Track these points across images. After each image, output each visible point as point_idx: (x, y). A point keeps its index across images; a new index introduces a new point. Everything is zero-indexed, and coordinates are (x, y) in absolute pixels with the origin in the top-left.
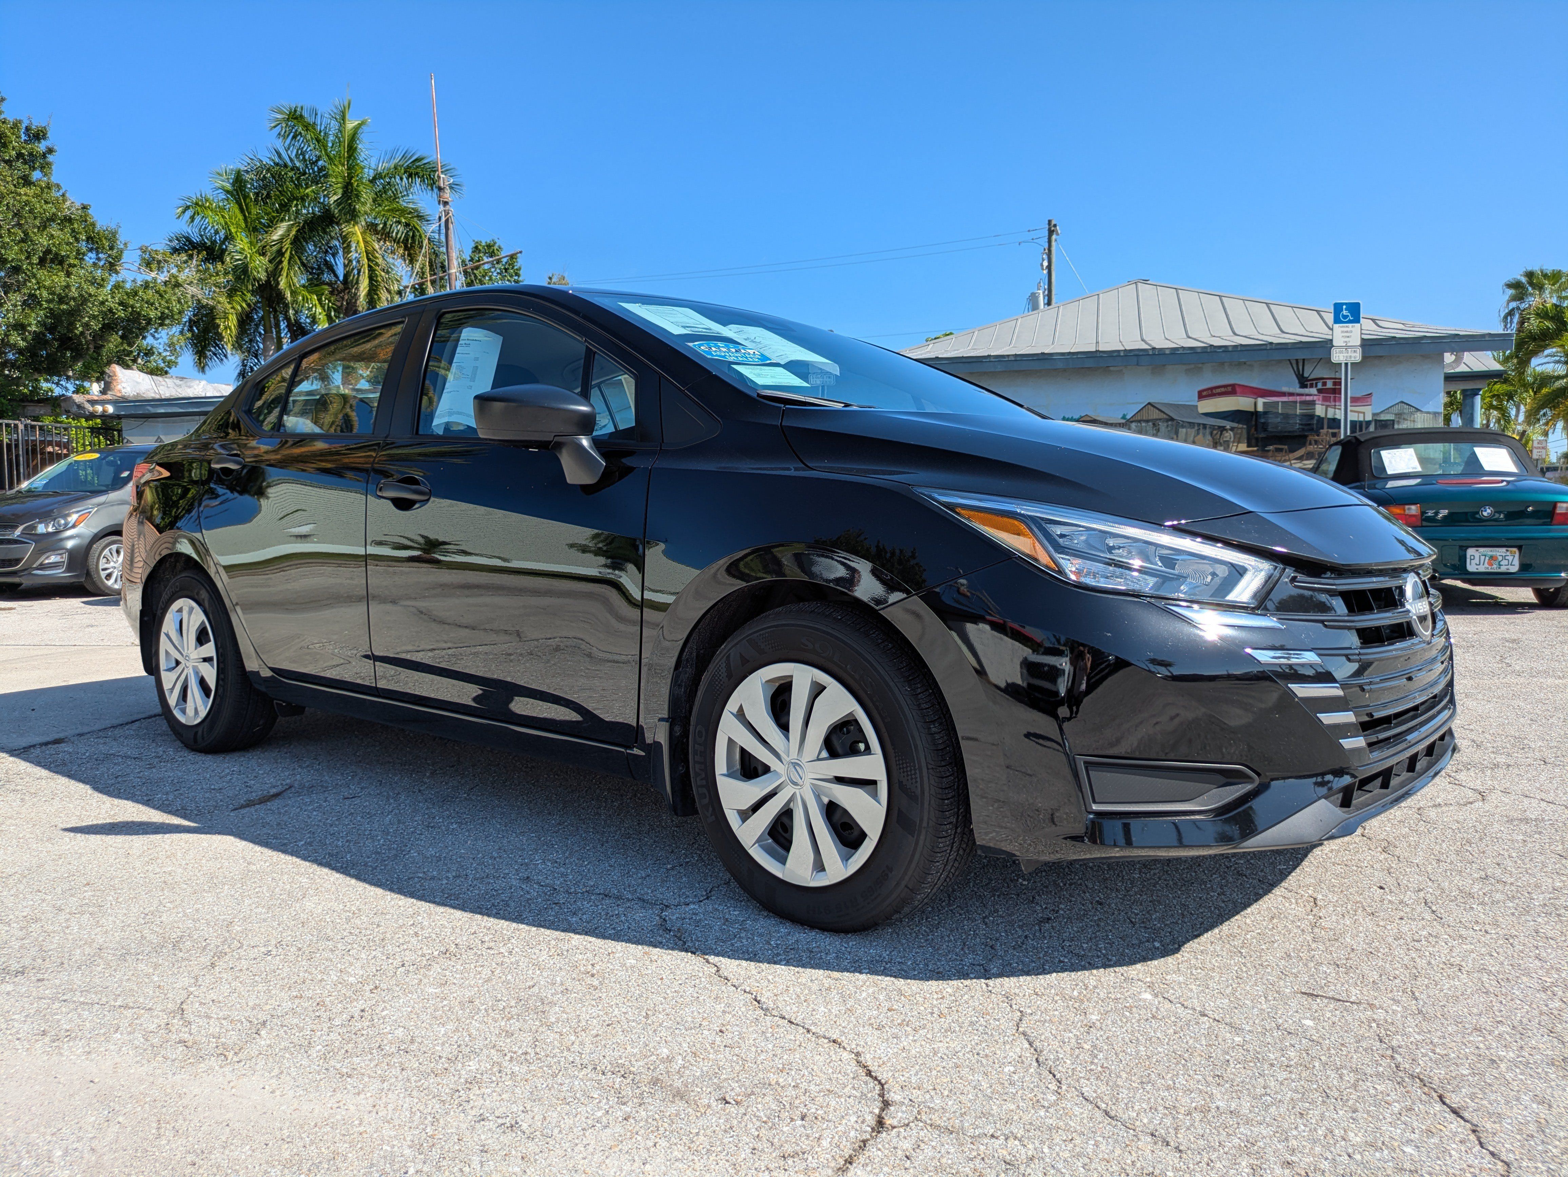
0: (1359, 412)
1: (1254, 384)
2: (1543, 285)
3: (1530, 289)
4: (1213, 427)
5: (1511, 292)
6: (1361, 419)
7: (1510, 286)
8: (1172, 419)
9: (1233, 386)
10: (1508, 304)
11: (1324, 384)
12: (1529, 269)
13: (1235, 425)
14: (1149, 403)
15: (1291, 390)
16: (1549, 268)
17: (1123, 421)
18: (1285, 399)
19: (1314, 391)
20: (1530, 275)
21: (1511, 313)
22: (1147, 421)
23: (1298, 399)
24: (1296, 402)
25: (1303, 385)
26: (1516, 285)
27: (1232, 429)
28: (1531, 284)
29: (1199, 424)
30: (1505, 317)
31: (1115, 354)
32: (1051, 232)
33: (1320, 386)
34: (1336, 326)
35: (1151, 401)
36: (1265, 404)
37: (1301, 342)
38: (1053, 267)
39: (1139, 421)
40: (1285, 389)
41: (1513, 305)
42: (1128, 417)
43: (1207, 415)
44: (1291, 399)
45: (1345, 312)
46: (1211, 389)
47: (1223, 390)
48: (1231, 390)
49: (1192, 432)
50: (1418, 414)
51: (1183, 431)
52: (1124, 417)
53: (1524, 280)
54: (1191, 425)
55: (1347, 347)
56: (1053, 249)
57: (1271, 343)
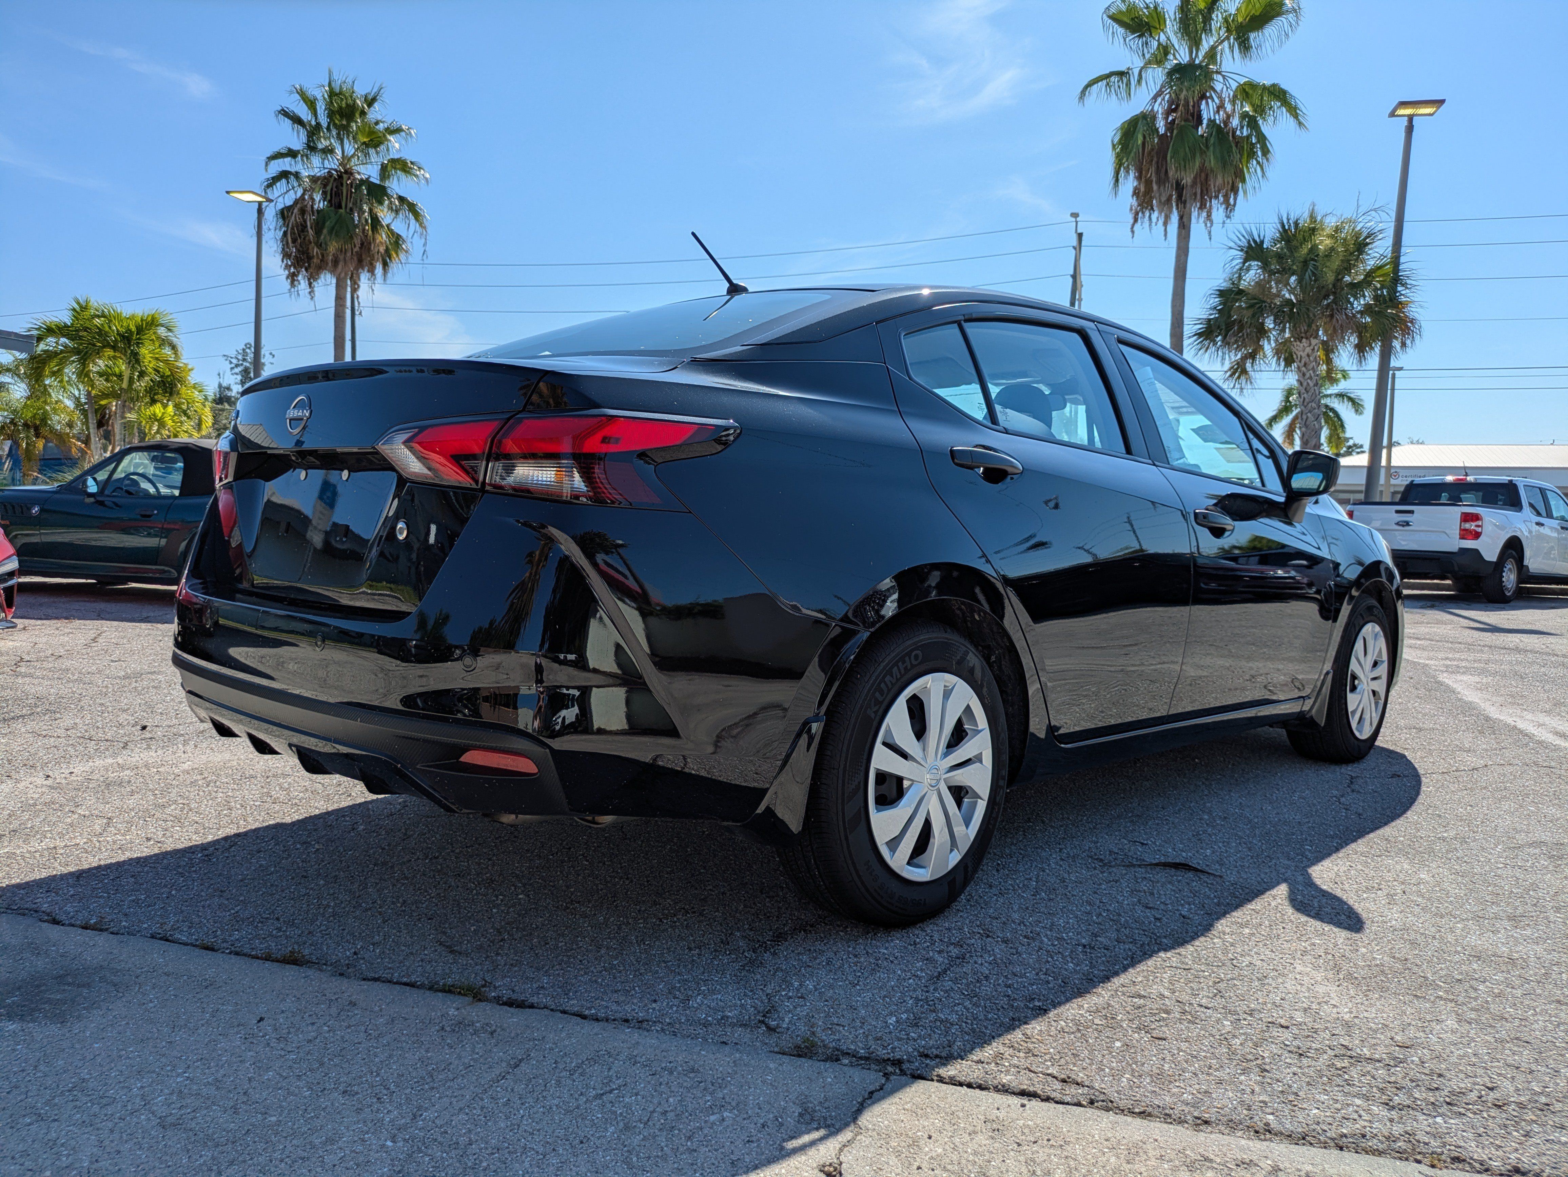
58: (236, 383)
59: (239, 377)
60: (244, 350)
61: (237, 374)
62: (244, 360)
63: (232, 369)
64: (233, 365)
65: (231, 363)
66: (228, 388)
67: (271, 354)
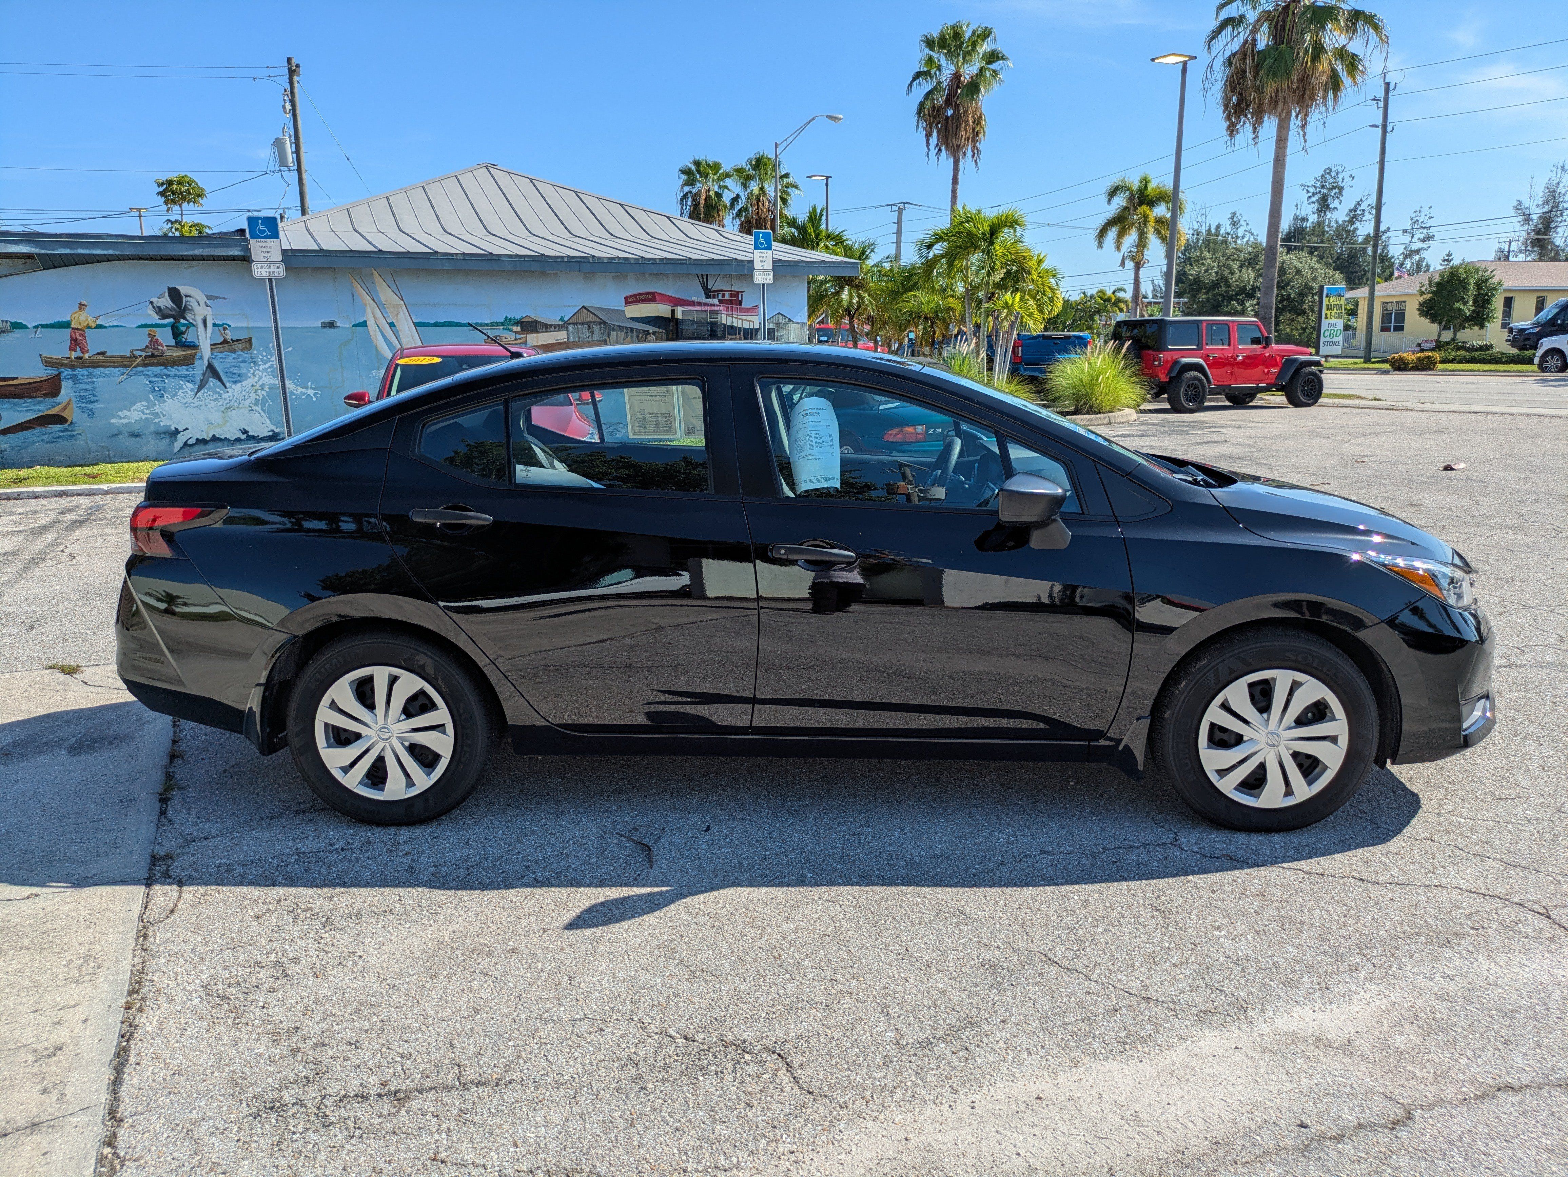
0: (750, 321)
1: (670, 293)
2: (708, 174)
3: (698, 176)
4: (638, 331)
5: (684, 177)
6: (751, 327)
7: (683, 172)
8: (604, 323)
9: (653, 294)
10: (682, 188)
11: (723, 295)
12: (697, 158)
13: (656, 330)
14: (583, 307)
15: (699, 300)
16: (711, 159)
17: (561, 323)
18: (698, 308)
19: (716, 301)
20: (697, 163)
21: (685, 197)
22: (583, 324)
23: (708, 308)
24: (707, 311)
25: (708, 296)
26: (687, 172)
27: (654, 333)
28: (699, 172)
29: (627, 328)
30: (682, 200)
31: (559, 260)
32: (292, 72)
33: (720, 297)
34: (756, 251)
35: (585, 305)
36: (683, 312)
37: (713, 259)
38: (298, 112)
39: (575, 324)
40: (694, 299)
41: (687, 189)
42: (566, 319)
43: (632, 319)
44: (703, 308)
45: (761, 240)
46: (636, 295)
47: (645, 297)
48: (651, 298)
49: (622, 335)
50: (791, 324)
51: (614, 334)
52: (562, 319)
53: (693, 168)
54: (621, 328)
55: (764, 270)
56: (296, 91)
57: (690, 259)
58: (1313, 213)
59: (1316, 206)
60: (1322, 176)
61: (1314, 203)
62: (1323, 187)
63: (1310, 197)
64: (1310, 194)
65: (1308, 192)
66: (1304, 219)
67: (1351, 176)
